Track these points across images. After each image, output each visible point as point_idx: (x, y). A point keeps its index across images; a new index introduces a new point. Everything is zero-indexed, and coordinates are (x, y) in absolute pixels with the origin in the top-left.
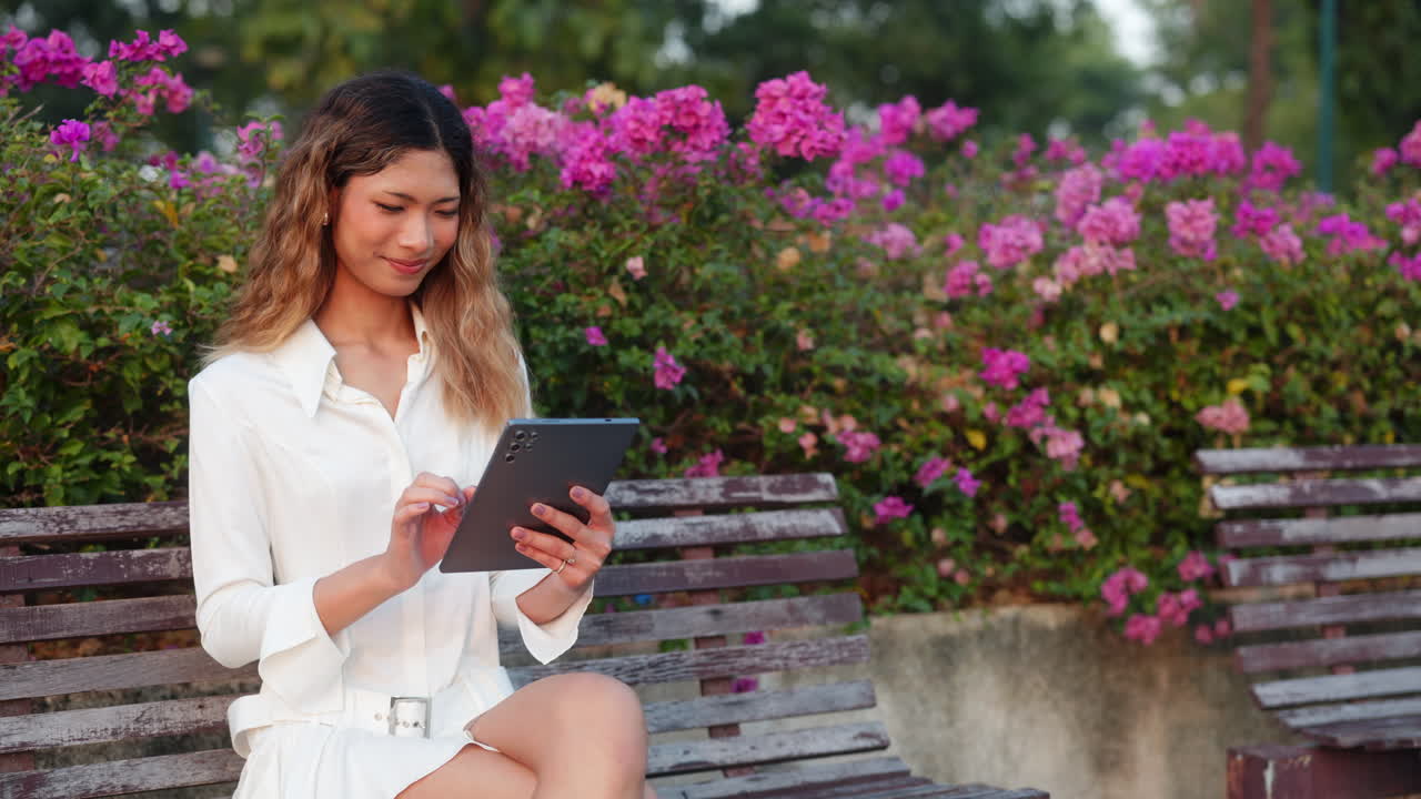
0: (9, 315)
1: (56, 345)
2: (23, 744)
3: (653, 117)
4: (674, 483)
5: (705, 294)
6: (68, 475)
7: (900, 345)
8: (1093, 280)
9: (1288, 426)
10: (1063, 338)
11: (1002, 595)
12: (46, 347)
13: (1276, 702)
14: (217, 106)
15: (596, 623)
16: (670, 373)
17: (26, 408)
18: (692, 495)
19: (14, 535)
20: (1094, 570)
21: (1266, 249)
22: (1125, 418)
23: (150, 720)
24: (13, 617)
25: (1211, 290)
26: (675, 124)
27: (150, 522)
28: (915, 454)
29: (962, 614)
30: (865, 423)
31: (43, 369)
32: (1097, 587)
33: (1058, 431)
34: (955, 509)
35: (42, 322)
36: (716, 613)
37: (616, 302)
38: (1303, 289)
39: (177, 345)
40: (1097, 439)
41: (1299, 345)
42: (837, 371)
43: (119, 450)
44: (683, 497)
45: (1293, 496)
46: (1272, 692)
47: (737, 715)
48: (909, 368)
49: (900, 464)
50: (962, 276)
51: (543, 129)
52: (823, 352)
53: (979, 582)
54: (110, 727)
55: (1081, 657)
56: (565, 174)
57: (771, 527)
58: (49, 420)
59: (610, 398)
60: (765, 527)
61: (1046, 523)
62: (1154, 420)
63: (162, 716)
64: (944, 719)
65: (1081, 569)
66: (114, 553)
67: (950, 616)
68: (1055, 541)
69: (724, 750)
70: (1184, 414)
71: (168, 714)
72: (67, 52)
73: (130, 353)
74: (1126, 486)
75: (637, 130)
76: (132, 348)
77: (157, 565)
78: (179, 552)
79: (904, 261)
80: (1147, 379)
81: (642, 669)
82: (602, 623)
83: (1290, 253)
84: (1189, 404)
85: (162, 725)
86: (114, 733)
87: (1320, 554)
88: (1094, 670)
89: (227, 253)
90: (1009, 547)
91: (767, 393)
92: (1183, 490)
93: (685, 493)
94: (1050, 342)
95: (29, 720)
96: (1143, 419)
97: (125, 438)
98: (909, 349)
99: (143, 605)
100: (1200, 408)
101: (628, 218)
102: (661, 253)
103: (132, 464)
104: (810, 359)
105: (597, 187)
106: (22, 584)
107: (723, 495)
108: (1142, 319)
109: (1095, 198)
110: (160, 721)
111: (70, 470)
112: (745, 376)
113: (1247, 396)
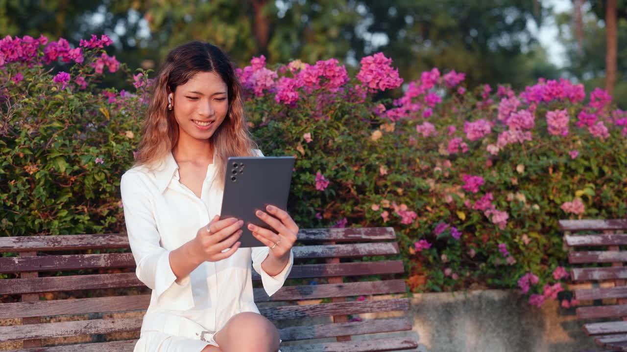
0: (36, 156)
1: (56, 169)
2: (37, 336)
3: (315, 72)
4: (323, 230)
5: (339, 149)
6: (61, 225)
7: (427, 173)
8: (513, 145)
9: (604, 211)
10: (500, 171)
11: (474, 285)
12: (52, 169)
13: (595, 332)
14: (129, 70)
15: (287, 290)
16: (322, 183)
17: (43, 195)
18: (330, 236)
19: (34, 247)
20: (515, 274)
21: (591, 132)
22: (528, 206)
23: (91, 327)
24: (33, 282)
25: (567, 151)
26: (324, 75)
27: (93, 243)
28: (434, 222)
29: (455, 293)
30: (411, 208)
31: (50, 179)
32: (516, 281)
33: (497, 212)
34: (452, 246)
35: (51, 159)
36: (340, 287)
37: (300, 153)
38: (610, 151)
39: (108, 169)
40: (515, 215)
41: (608, 175)
42: (398, 184)
43: (83, 215)
44: (326, 237)
45: (603, 241)
46: (593, 328)
47: (350, 332)
48: (431, 184)
49: (427, 226)
50: (455, 143)
51: (269, 79)
52: (391, 176)
53: (463, 279)
54: (74, 330)
55: (510, 313)
56: (277, 97)
57: (365, 250)
58: (53, 201)
59: (297, 195)
60: (362, 250)
61: (493, 253)
62: (542, 208)
63: (96, 326)
64: (448, 340)
65: (509, 274)
66: (77, 256)
67: (450, 294)
68: (497, 261)
69: (343, 347)
70: (556, 206)
71: (99, 325)
72: (66, 48)
73: (88, 173)
74: (529, 237)
75: (308, 78)
76: (88, 170)
77: (95, 261)
78: (105, 256)
79: (430, 137)
80: (538, 190)
81: (306, 310)
82: (291, 290)
83: (603, 134)
84: (558, 201)
85: (96, 330)
86: (75, 333)
87: (616, 267)
88: (516, 320)
89: (130, 130)
90: (476, 264)
91: (367, 194)
92: (556, 240)
93: (327, 235)
94: (494, 173)
95: (39, 326)
96: (537, 207)
97: (86, 210)
98: (431, 175)
99: (89, 278)
100: (563, 203)
101: (305, 116)
102: (319, 131)
103: (88, 220)
104: (386, 180)
105: (291, 102)
106: (37, 268)
107: (344, 235)
108: (535, 162)
109: (515, 110)
110: (95, 328)
111: (62, 223)
112: (357, 186)
113: (585, 198)
